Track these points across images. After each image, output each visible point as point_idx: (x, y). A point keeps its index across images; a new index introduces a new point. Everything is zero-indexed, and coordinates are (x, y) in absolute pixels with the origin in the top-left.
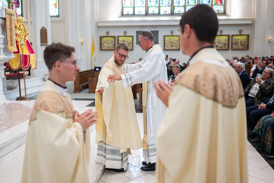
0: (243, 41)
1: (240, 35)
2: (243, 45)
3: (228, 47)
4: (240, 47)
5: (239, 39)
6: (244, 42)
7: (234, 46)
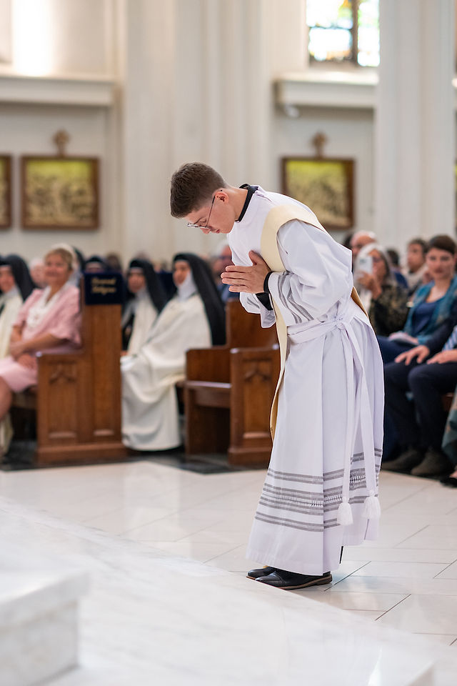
0: (75, 188)
1: (61, 158)
2: (75, 207)
3: (9, 214)
4: (64, 218)
5: (53, 178)
6: (81, 193)
7: (35, 210)
